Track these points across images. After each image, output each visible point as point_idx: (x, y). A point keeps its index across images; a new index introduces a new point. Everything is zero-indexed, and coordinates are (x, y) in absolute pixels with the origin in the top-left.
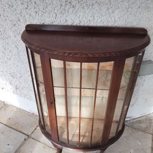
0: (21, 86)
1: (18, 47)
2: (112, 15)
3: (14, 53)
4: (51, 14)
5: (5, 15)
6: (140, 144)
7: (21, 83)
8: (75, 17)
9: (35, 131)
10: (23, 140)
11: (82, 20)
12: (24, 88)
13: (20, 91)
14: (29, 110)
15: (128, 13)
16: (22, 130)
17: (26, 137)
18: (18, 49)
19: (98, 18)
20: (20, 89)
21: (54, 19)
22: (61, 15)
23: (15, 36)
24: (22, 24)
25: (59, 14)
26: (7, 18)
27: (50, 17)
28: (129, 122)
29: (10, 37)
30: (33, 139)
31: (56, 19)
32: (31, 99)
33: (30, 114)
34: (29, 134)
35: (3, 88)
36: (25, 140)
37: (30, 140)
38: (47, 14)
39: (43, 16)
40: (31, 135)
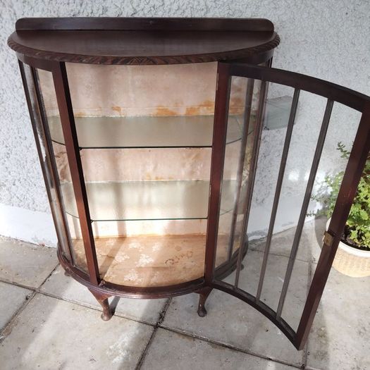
7: (9, 170)
8: (123, 2)
9: (50, 278)
10: (23, 299)
11: (138, 6)
12: (17, 183)
13: (8, 190)
14: (33, 239)
16: (18, 281)
17: (29, 293)
20: (8, 186)
21: (79, 7)
24: (7, 25)
27: (68, 4)
28: (259, 242)
30: (45, 294)
31: (83, 6)
32: (34, 206)
33: (36, 246)
34: (36, 286)
36: (27, 299)
37: (40, 297)
40: (40, 288)
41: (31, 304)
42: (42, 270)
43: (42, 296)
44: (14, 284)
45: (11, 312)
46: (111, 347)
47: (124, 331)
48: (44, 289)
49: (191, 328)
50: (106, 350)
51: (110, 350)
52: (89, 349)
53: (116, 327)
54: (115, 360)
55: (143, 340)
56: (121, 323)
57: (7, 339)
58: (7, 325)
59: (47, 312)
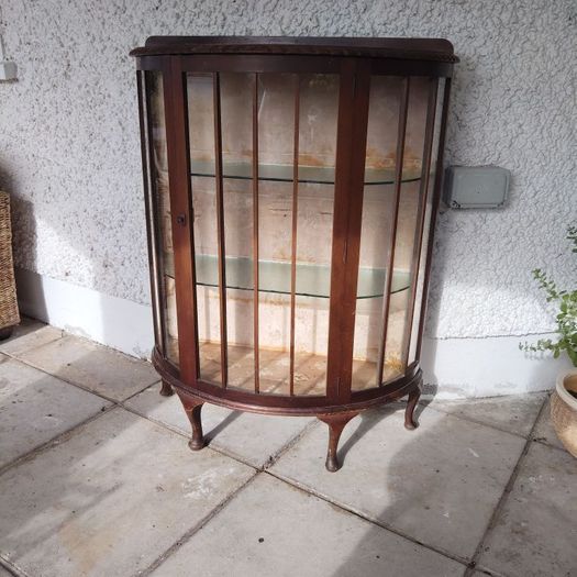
0: (119, 256)
1: (124, 125)
2: (365, 17)
3: (113, 146)
4: (213, 17)
5: (105, 36)
6: (475, 455)
7: (120, 244)
8: (271, 23)
9: (141, 394)
10: (98, 409)
11: (288, 27)
13: (115, 272)
15: (408, 12)
16: (100, 390)
17: (108, 404)
18: (123, 129)
19: (330, 22)
20: (116, 266)
22: (236, 17)
23: (122, 93)
25: (232, 14)
26: (108, 44)
27: (209, 26)
29: (109, 96)
30: (128, 409)
32: (141, 296)
34: (120, 399)
35: (67, 274)
36: (103, 410)
37: (119, 411)
38: (202, 16)
39: (194, 25)
40: (123, 402)
41: (106, 415)
42: (133, 384)
43: (123, 411)
44: (94, 392)
45: (79, 420)
46: (190, 480)
47: (213, 466)
48: (128, 404)
49: (309, 482)
50: (182, 481)
51: (188, 483)
52: (160, 476)
53: (204, 459)
54: (189, 494)
55: (236, 480)
56: (213, 456)
57: (63, 445)
58: (68, 431)
59: (121, 427)
